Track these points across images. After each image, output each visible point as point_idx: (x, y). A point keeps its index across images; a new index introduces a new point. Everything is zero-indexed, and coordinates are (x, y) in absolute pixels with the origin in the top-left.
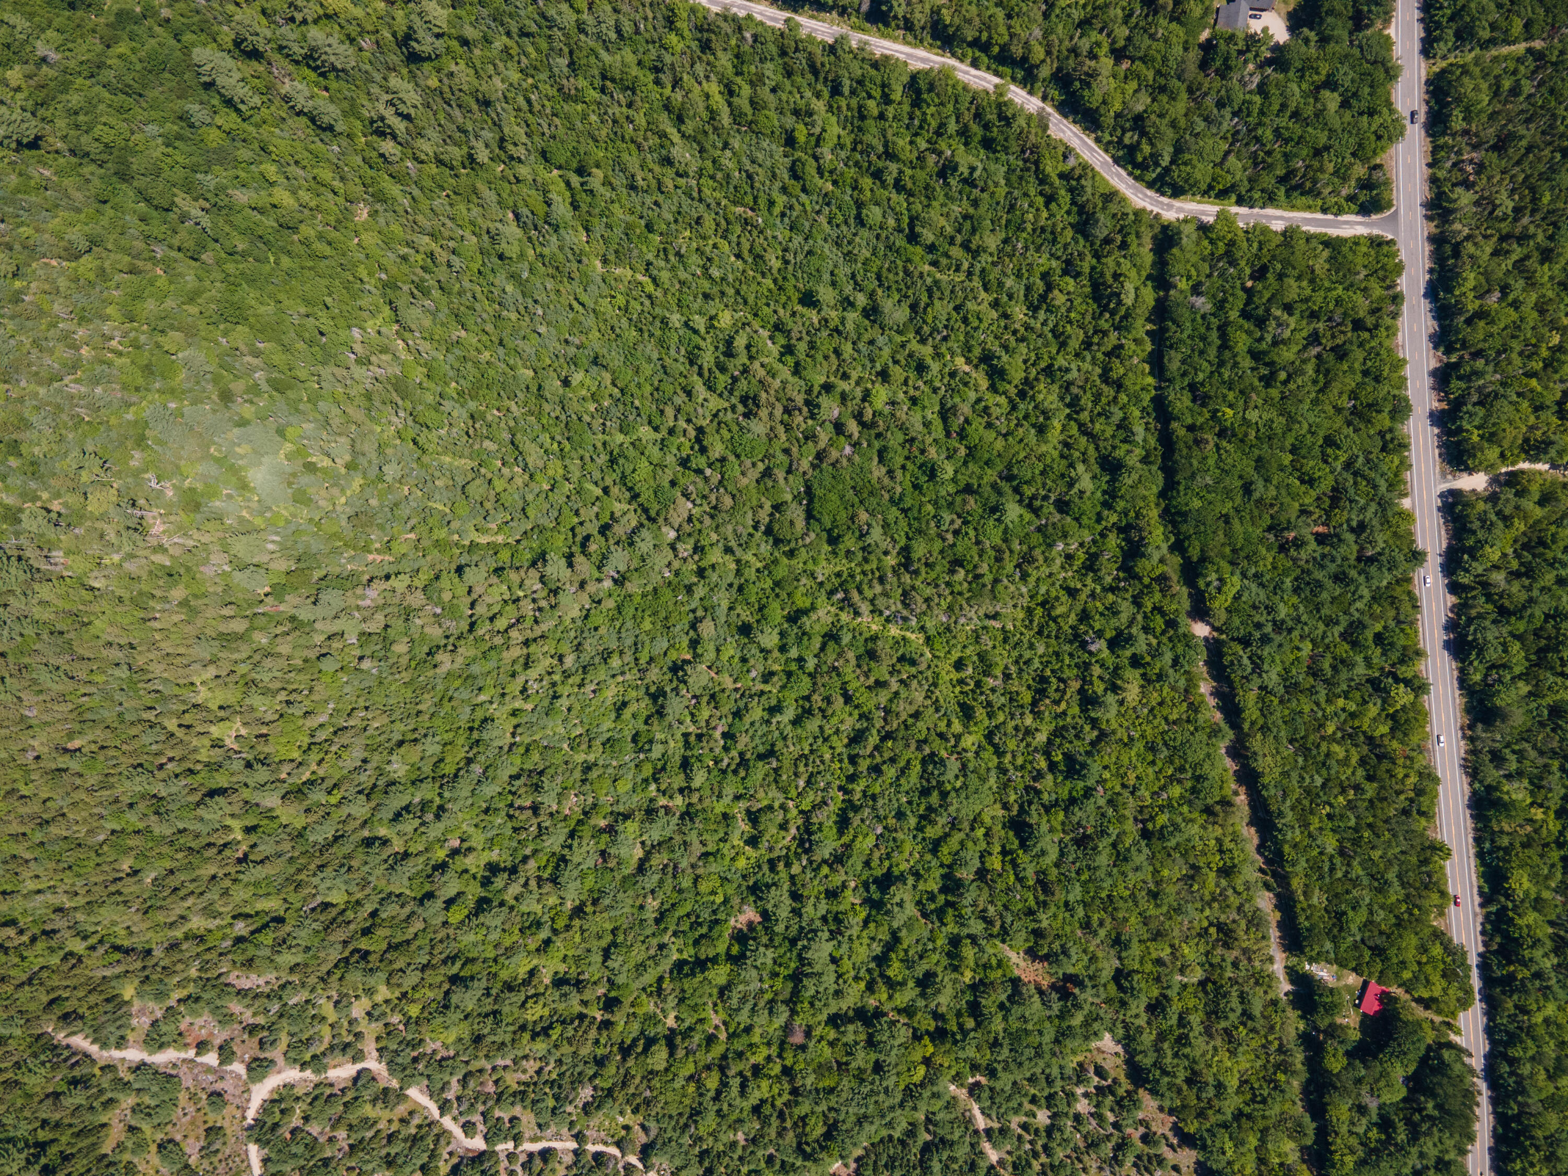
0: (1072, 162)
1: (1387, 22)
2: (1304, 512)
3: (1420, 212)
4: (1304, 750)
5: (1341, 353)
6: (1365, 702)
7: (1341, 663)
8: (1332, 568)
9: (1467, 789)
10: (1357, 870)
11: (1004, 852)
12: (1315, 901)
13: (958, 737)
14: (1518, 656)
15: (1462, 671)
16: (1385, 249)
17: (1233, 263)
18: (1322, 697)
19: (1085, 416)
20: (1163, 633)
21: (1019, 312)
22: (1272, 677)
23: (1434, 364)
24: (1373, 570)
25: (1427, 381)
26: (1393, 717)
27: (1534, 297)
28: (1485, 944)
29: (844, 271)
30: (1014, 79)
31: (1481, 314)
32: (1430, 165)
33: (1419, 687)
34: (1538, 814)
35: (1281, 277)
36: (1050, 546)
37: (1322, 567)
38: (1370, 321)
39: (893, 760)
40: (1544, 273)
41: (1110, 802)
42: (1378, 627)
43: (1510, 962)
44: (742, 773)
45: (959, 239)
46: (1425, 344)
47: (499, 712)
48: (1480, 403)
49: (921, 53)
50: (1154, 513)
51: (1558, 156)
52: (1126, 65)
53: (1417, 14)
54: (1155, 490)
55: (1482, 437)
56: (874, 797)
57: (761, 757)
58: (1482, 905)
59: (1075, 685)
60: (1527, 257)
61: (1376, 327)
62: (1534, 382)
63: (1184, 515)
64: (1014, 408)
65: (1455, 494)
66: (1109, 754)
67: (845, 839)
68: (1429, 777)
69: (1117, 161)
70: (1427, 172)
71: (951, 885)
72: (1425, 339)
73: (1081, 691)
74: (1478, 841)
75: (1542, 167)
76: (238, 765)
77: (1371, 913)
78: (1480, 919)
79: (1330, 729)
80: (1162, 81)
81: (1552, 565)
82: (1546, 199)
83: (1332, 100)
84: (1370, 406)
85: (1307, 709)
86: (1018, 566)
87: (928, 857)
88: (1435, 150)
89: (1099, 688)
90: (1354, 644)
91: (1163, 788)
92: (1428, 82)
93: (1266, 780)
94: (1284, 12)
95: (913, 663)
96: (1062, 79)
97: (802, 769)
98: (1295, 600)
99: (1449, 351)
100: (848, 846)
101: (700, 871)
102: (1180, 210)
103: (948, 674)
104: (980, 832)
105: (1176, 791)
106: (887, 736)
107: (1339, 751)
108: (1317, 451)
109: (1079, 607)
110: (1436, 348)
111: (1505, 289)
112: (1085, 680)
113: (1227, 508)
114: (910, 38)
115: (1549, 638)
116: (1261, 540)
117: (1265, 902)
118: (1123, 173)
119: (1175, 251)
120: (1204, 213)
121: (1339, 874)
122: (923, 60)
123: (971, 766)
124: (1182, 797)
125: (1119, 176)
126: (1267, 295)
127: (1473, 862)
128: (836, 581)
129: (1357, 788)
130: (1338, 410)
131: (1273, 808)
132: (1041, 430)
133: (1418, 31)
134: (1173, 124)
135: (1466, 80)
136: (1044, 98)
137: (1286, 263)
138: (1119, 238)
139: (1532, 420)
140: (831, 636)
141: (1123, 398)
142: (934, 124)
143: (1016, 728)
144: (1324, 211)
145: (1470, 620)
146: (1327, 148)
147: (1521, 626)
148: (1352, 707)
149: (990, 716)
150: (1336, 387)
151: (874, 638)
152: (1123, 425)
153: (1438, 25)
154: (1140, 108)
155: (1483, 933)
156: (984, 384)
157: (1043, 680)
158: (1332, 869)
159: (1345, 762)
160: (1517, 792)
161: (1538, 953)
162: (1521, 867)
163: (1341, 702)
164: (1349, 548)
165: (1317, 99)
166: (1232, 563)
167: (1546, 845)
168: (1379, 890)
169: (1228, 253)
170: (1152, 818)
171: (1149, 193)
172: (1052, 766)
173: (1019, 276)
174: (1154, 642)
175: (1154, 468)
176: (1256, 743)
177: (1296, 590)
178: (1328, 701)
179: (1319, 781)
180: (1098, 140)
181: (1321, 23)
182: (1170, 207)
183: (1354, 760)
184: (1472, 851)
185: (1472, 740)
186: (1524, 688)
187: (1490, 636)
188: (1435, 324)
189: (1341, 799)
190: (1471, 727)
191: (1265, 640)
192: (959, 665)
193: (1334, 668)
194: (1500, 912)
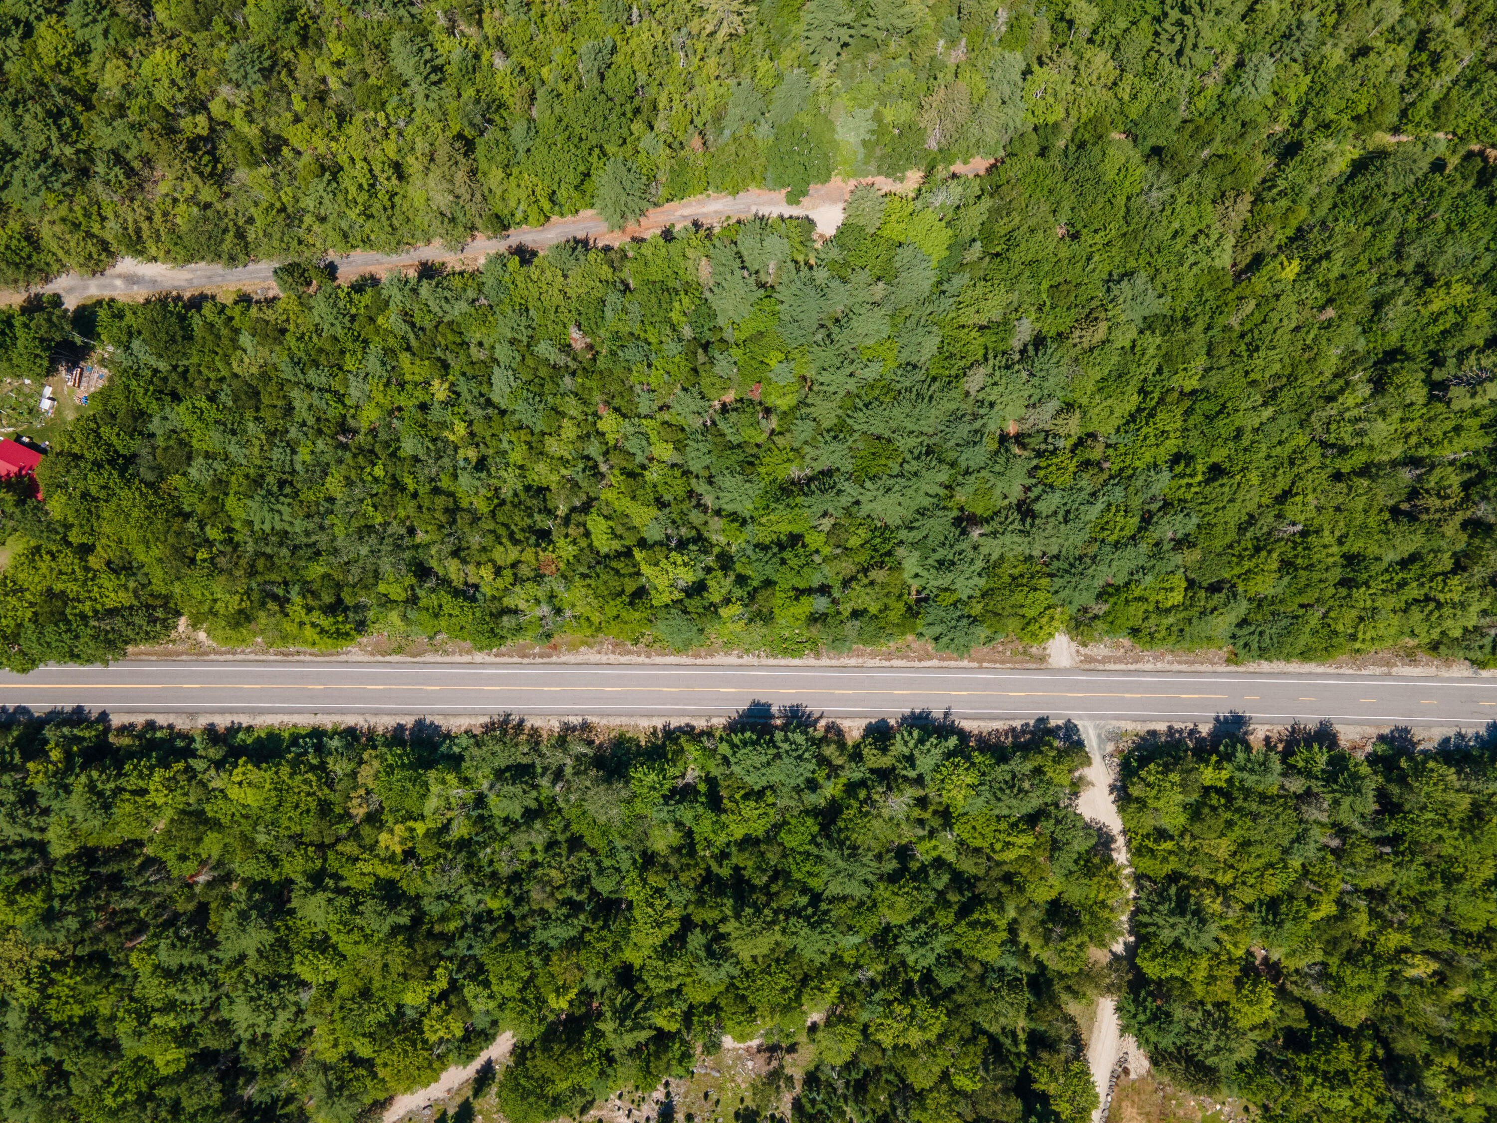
4: (568, 366)
6: (661, 504)
9: (457, 724)
10: (308, 450)
12: (246, 345)
15: (707, 732)
23: (1347, 735)
25: (1308, 719)
26: (625, 557)
28: (124, 729)
34: (390, 842)
43: (69, 756)
46: (1388, 721)
58: (211, 732)
62: (1328, 908)
72: (1402, 720)
74: (351, 734)
77: (210, 458)
78: (182, 724)
79: (609, 423)
85: (655, 378)
99: (1379, 761)
105: (506, 86)
110: (1382, 739)
127: (305, 721)
130: (1283, 498)
147: (797, 840)
148: (652, 475)
150: (1330, 491)
155: (151, 725)
161: (76, 803)
162: (279, 789)
168: (255, 483)
184: (327, 722)
186: (663, 842)
188: (1433, 743)
189: (459, 428)
194: (189, 752)
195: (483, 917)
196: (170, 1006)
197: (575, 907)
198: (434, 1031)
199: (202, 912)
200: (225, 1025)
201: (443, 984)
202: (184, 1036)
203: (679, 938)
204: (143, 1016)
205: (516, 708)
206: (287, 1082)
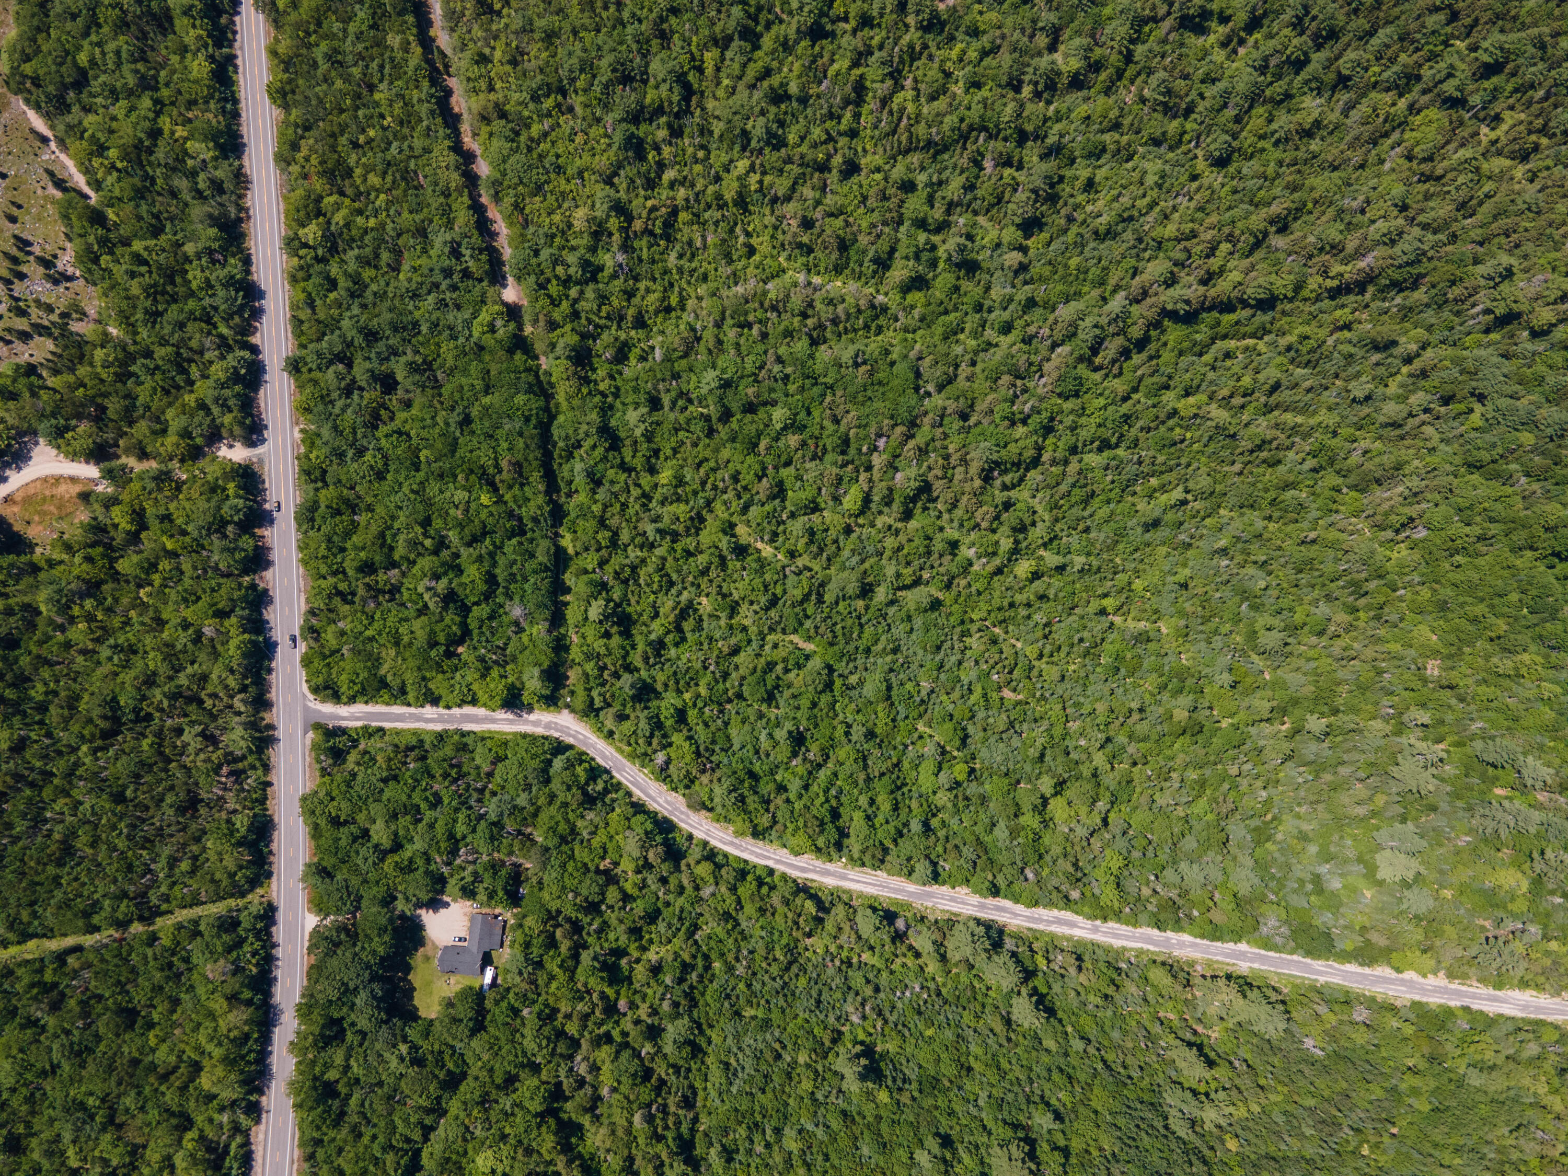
0: (660, 758)
1: (316, 931)
2: (408, 404)
3: (280, 733)
4: (407, 176)
5: (367, 568)
6: (348, 225)
7: (370, 262)
8: (381, 346)
9: (246, 162)
10: (356, 71)
11: (701, 70)
12: (398, 38)
13: (752, 168)
14: (195, 276)
15: (248, 272)
16: (320, 680)
17: (482, 660)
18: (389, 226)
19: (636, 492)
20: (548, 281)
21: (706, 605)
22: (440, 240)
23: (268, 574)
24: (338, 348)
25: (275, 556)
26: (319, 213)
27: (165, 635)
28: (231, 21)
29: (899, 630)
30: (726, 856)
31: (222, 614)
32: (270, 784)
33: (293, 244)
34: (180, 132)
35: (433, 644)
36: (667, 359)
37: (389, 347)
38: (337, 601)
39: (815, 146)
40: (154, 661)
41: (599, 120)
42: (332, 296)
44: (964, 126)
45: (779, 668)
46: (277, 594)
47: (1213, 178)
48: (224, 523)
49: (830, 882)
50: (561, 397)
51: (129, 793)
52: (605, 865)
53: (279, 952)
54: (561, 418)
55: (224, 489)
56: (831, 116)
57: (946, 148)
58: (235, 56)
59: (638, 225)
60: (171, 678)
61: (330, 597)
62: (169, 545)
63: (529, 391)
64: (709, 503)
65: (251, 444)
66: (602, 162)
67: (857, 72)
68: (284, 160)
69: (607, 772)
70: (273, 778)
71: (751, 36)
72: (277, 600)
73: (630, 218)
74: (236, 115)
75: (148, 778)
76: (1475, 100)
77: (345, 30)
78: (237, 45)
79: (381, 200)
80: (564, 848)
81: (157, 368)
82: (145, 744)
83: (380, 833)
84: (339, 512)
85: (405, 214)
86: (699, 339)
87: (775, 64)
88: (263, 800)
89: (613, 224)
90: (356, 279)
91: (545, 135)
92: (269, 875)
93: (447, 143)
94: (429, 947)
95: (800, 245)
96: (674, 855)
97: (904, 138)
98: (417, 314)
99: (253, 586)
100: (855, 64)
101: (998, 33)
102: (536, 723)
103: (762, 243)
104: (726, 82)
105: (536, 129)
106: (823, 168)
107: (374, 180)
108: (392, 467)
109: (636, 301)
110: (266, 591)
111: (197, 639)
112: (624, 230)
113: (486, 400)
114: (845, 897)
115: (164, 292)
116: (451, 372)
117: (443, 39)
118: (599, 760)
119: (545, 666)
120: (510, 722)
121: (374, 65)
122: (827, 873)
123: (737, 148)
124: (528, 127)
125: (604, 757)
126: (447, 620)
127: (242, 95)
128: (882, 321)
129: (355, 145)
130: (370, 509)
131: (439, 120)
132: (680, 481)
133: (279, 933)
134: (552, 797)
135: (232, 867)
136: (690, 837)
137: (427, 659)
138: (606, 675)
139: (172, 506)
140: (883, 263)
141: (597, 508)
142: (815, 788)
143: (693, 185)
144: (381, 729)
145: (240, 311)
146: (385, 781)
147: (191, 304)
148: (360, 220)
149: (719, 196)
150: (374, 529)
151: (838, 270)
152: (596, 482)
153: (258, 935)
154: (590, 815)
155: (235, 33)
156: (741, 530)
157: (668, 238)
158: (382, 67)
159: (369, 169)
160: (201, 150)
162: (199, 81)
163: (372, 222)
164: (360, 370)
165: (396, 834)
166: (481, 348)
167: (173, 103)
168: (336, 51)
169: (488, 669)
170: (558, 105)
171: (570, 740)
172: (657, 149)
173: (711, 639)
174: (560, 270)
175: (561, 444)
176: (455, 179)
177: (416, 324)
178: (383, 225)
179: (394, 150)
180: (629, 794)
181: (391, 920)
182: (548, 726)
183: (358, 171)
184: (243, 105)
185: (241, 208)
186: (190, 248)
187: (221, 293)
188: (266, 616)
189: (372, 133)
190: (240, 220)
191: (447, 273)
192: (751, 251)
193: (377, 256)
194: (219, 45)
195: (153, 181)
196: (103, 54)
197: (157, 216)
198: (96, 162)
199: (146, 60)
200: (96, 77)
201: (119, 165)
202: (93, 62)
203: (146, 263)
204: (99, 44)
205: (255, 186)
206: (75, 109)
